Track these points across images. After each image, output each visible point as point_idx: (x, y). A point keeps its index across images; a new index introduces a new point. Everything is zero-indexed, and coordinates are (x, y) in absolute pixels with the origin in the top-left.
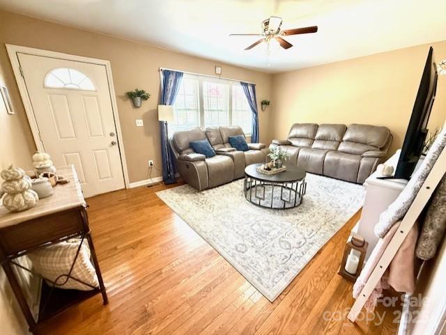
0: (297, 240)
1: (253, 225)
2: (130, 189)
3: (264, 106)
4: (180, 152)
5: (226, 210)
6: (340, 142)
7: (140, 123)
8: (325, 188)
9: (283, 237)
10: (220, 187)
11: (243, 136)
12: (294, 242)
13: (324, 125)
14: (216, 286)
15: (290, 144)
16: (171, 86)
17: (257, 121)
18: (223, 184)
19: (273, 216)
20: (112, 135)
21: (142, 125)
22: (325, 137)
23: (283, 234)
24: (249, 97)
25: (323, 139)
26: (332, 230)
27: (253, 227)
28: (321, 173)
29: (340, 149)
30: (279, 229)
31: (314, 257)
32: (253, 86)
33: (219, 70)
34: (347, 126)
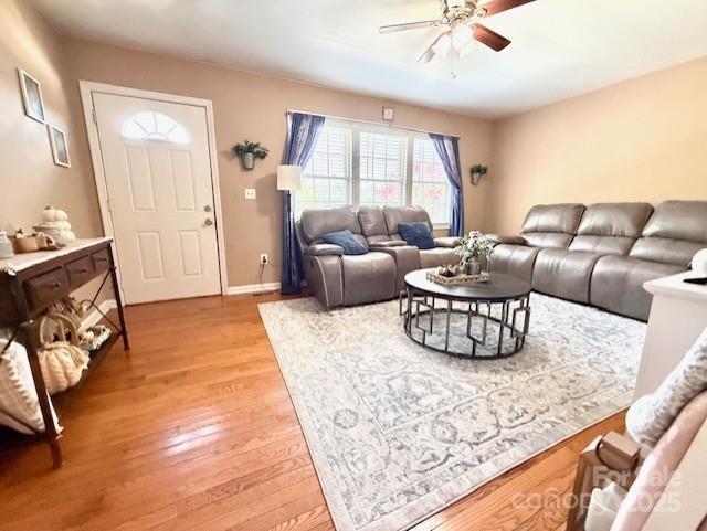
0: (477, 426)
1: (393, 378)
2: (227, 296)
3: (476, 176)
4: (309, 242)
5: (357, 343)
6: (635, 239)
7: (251, 194)
8: (587, 330)
9: (447, 413)
10: (367, 307)
11: (426, 224)
12: (466, 428)
13: (597, 205)
14: (251, 485)
15: (524, 243)
16: (303, 136)
17: (460, 200)
18: (374, 303)
19: (444, 369)
20: (207, 209)
21: (254, 197)
22: (599, 230)
23: (450, 408)
24: (445, 158)
25: (594, 233)
26: (576, 419)
27: (391, 383)
28: (586, 301)
29: (634, 252)
30: (447, 393)
31: (505, 475)
32: (455, 141)
33: (389, 114)
34: (655, 206)
